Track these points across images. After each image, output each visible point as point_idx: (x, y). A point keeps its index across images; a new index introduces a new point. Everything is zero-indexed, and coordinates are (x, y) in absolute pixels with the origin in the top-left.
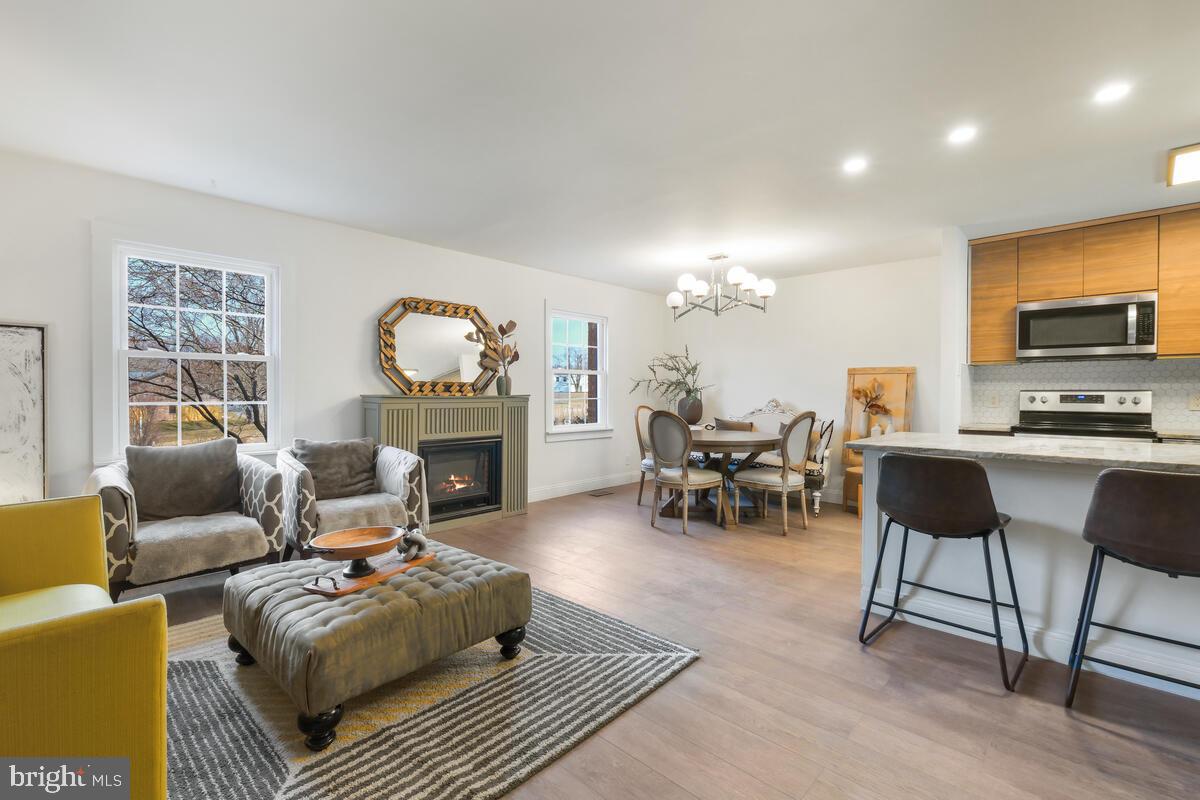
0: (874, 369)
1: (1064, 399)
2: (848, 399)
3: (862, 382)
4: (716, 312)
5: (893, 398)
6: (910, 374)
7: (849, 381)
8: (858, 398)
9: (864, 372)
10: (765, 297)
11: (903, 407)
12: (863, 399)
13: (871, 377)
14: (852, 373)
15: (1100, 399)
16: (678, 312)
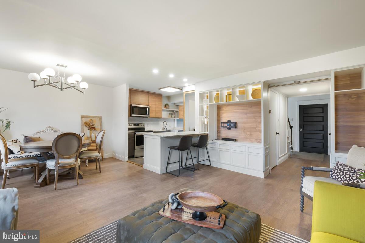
0: (90, 116)
1: (134, 125)
2: (82, 126)
3: (86, 120)
4: (62, 89)
5: (97, 126)
6: (100, 118)
7: (81, 120)
8: (86, 126)
9: (86, 117)
10: (84, 89)
11: (100, 128)
12: (88, 126)
13: (90, 119)
14: (82, 117)
15: (138, 125)
16: (36, 84)
